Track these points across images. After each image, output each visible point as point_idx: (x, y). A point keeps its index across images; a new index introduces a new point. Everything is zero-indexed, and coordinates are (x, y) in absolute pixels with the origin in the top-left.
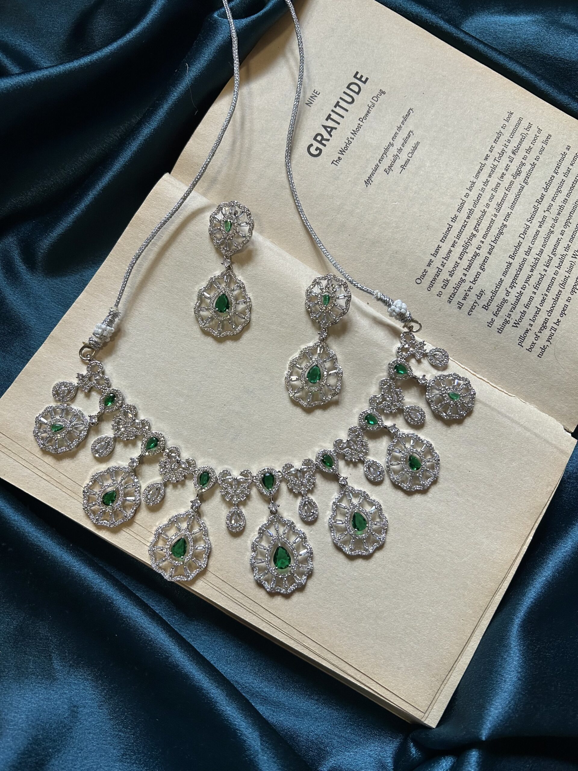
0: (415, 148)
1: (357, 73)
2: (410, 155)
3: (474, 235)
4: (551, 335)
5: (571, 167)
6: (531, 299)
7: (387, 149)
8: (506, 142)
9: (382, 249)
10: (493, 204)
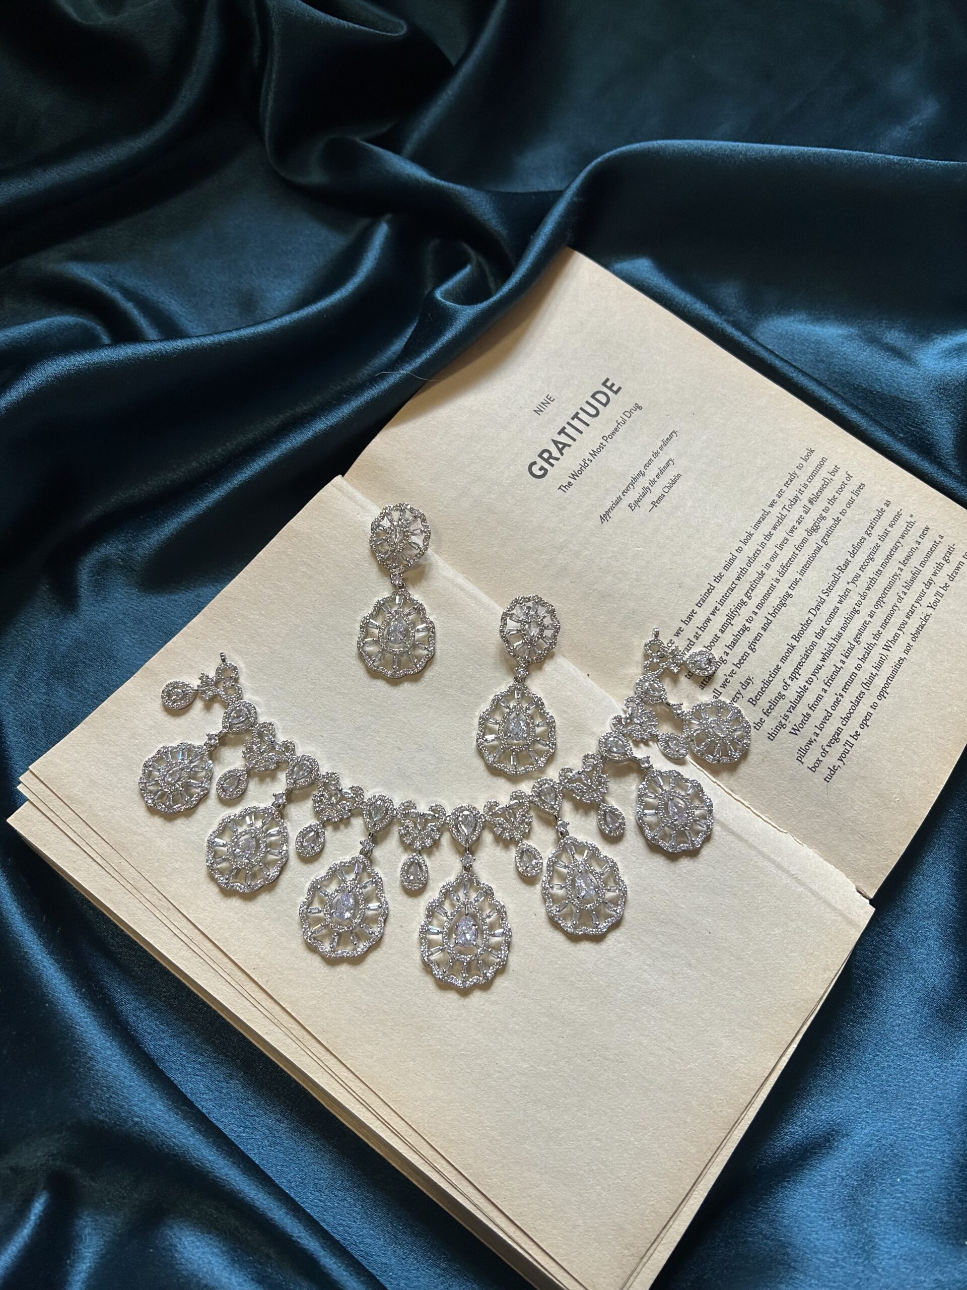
0: (674, 482)
1: (607, 380)
2: (666, 490)
3: (744, 603)
4: (846, 752)
5: (889, 529)
6: (819, 698)
7: (635, 479)
8: (801, 487)
9: (615, 606)
10: (776, 565)
